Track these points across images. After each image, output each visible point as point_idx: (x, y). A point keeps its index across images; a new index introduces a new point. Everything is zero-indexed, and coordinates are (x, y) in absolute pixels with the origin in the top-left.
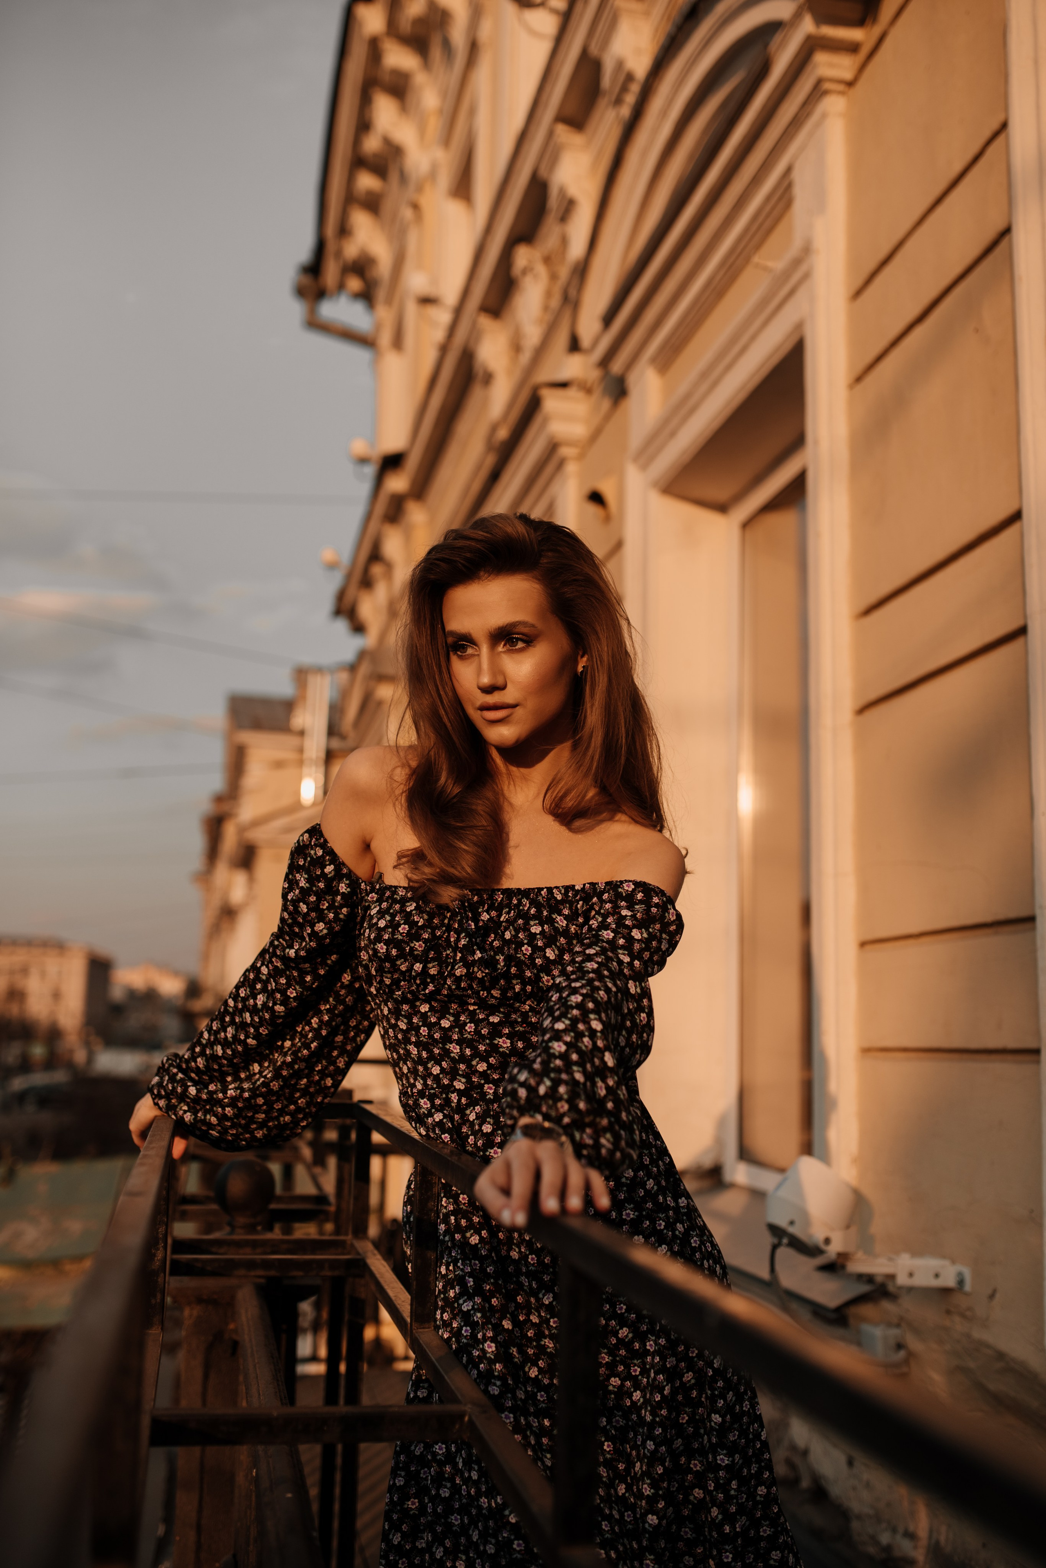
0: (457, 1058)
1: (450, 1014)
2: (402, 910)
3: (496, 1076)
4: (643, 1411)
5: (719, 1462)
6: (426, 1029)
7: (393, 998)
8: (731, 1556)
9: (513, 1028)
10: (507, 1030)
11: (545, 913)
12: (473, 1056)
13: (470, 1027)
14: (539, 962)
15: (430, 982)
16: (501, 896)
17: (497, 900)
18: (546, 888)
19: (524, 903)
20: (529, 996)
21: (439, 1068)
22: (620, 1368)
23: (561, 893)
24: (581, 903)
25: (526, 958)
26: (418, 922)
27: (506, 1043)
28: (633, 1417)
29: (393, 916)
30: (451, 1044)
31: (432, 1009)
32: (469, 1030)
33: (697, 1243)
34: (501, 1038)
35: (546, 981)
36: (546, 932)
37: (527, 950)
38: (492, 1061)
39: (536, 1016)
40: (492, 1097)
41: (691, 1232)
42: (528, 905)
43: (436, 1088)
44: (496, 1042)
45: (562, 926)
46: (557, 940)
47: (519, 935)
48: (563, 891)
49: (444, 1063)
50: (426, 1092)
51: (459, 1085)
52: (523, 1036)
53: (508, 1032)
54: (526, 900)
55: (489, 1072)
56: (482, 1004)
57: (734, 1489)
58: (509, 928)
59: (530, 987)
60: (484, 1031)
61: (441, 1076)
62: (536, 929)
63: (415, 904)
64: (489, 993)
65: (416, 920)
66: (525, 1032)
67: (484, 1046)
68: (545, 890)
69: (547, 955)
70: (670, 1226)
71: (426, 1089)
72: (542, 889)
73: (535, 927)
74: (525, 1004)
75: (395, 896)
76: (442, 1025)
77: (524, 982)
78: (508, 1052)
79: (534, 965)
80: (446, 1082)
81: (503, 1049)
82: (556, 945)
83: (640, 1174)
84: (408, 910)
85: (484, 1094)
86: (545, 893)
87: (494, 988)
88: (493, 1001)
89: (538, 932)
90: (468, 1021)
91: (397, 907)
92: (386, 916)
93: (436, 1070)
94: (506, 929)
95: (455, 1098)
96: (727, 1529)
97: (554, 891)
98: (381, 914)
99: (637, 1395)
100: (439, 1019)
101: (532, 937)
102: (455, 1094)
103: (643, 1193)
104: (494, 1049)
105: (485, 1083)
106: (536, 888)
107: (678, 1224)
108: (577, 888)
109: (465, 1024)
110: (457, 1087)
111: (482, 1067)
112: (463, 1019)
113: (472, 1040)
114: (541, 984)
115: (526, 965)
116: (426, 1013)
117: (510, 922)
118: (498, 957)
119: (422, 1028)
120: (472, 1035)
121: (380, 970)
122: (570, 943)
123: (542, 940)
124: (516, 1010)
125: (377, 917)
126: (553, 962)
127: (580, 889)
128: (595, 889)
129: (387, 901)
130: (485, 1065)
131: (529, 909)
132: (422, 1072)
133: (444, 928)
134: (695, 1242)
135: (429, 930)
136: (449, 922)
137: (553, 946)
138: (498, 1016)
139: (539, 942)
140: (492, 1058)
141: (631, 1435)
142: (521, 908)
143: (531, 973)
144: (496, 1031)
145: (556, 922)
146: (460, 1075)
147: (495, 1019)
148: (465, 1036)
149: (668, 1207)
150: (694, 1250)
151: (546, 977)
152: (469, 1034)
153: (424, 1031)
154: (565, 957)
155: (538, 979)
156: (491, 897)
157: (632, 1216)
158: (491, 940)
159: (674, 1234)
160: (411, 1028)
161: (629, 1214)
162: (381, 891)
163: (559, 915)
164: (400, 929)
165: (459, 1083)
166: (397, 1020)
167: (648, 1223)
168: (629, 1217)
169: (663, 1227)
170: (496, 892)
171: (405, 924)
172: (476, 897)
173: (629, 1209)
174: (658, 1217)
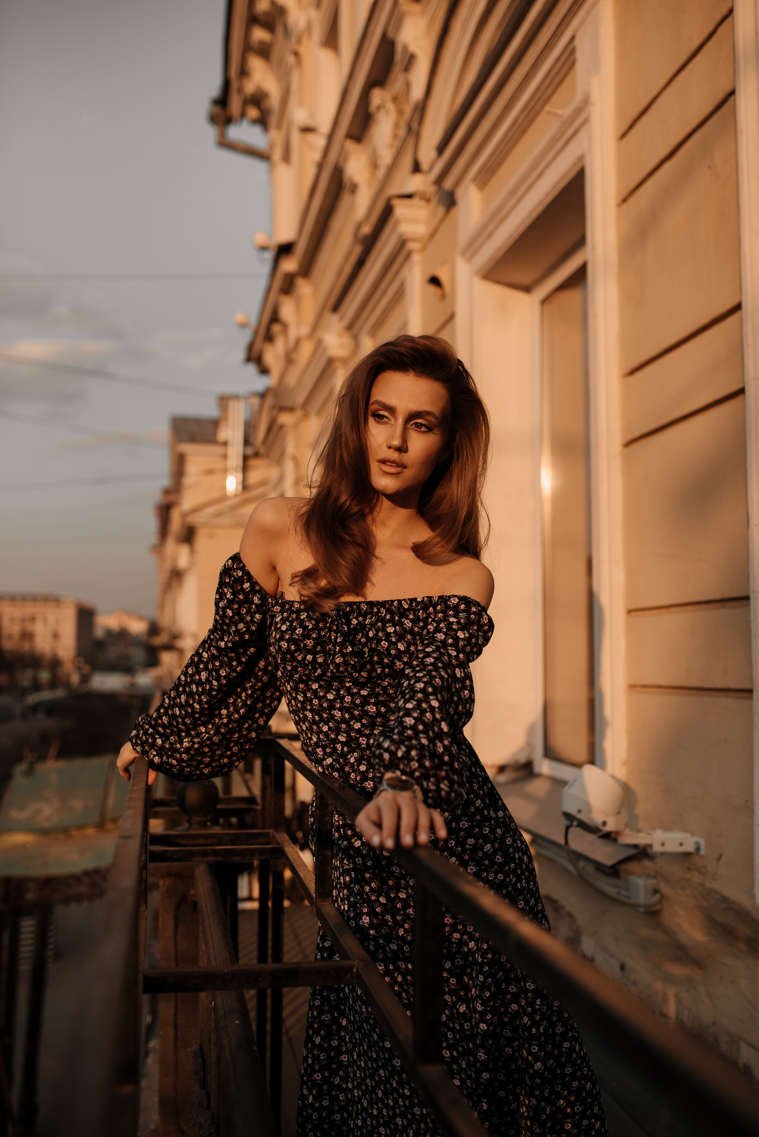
0: (339, 720)
1: (333, 689)
2: (298, 618)
3: (367, 732)
4: (477, 955)
5: (528, 987)
6: (317, 700)
7: (293, 680)
8: (537, 1048)
9: (378, 698)
10: (373, 700)
11: (397, 618)
12: (351, 719)
13: (348, 699)
14: (393, 652)
15: (318, 668)
16: (366, 606)
17: (363, 609)
18: (397, 600)
19: (382, 611)
20: (388, 676)
21: (327, 727)
22: (460, 927)
23: (407, 604)
24: (421, 611)
25: (384, 650)
26: (309, 626)
27: (373, 709)
28: (469, 959)
29: (291, 622)
30: (335, 710)
31: (320, 686)
32: (347, 701)
33: (510, 842)
34: (369, 705)
35: (400, 665)
36: (397, 632)
37: (384, 644)
38: (364, 721)
39: (392, 689)
40: (365, 747)
41: (506, 835)
42: (385, 613)
43: (326, 741)
44: (366, 709)
45: (409, 627)
46: (405, 637)
47: (379, 634)
48: (409, 603)
49: (330, 724)
50: (319, 743)
51: (342, 738)
52: (384, 704)
53: (374, 701)
54: (383, 609)
55: (362, 729)
56: (355, 682)
57: (538, 1004)
58: (372, 629)
59: (388, 670)
60: (358, 701)
61: (329, 732)
62: (391, 630)
63: (306, 614)
64: (359, 674)
65: (307, 625)
66: (385, 701)
67: (358, 711)
68: (396, 602)
69: (399, 647)
70: (493, 831)
71: (320, 741)
72: (394, 601)
73: (390, 628)
74: (384, 681)
75: (293, 608)
76: (328, 698)
77: (383, 667)
78: (375, 715)
79: (390, 654)
80: (333, 736)
81: (371, 713)
82: (405, 641)
84: (302, 618)
85: (359, 745)
86: (396, 604)
87: (363, 671)
88: (362, 680)
89: (392, 632)
90: (346, 694)
91: (294, 616)
92: (287, 622)
93: (325, 729)
94: (370, 629)
95: (339, 747)
96: (534, 1031)
97: (402, 602)
98: (283, 621)
99: (472, 944)
100: (326, 693)
101: (388, 635)
102: (340, 744)
103: (473, 810)
104: (365, 713)
105: (360, 737)
106: (390, 600)
107: (498, 829)
108: (418, 600)
109: (344, 697)
110: (341, 740)
111: (357, 726)
112: (342, 693)
113: (349, 707)
114: (395, 668)
115: (385, 655)
116: (317, 689)
117: (373, 625)
118: (364, 650)
119: (314, 700)
120: (349, 704)
121: (284, 660)
122: (414, 638)
123: (395, 637)
124: (379, 686)
125: (280, 623)
126: (403, 652)
127: (420, 601)
128: (431, 601)
129: (287, 612)
130: (359, 724)
131: (385, 615)
132: (316, 730)
133: (327, 630)
134: (509, 841)
135: (317, 632)
136: (330, 625)
137: (403, 641)
138: (367, 690)
139: (393, 639)
140: (364, 720)
141: (469, 970)
142: (380, 614)
143: (388, 660)
144: (365, 701)
145: (404, 624)
146: (342, 732)
147: (364, 693)
148: (345, 705)
150: (508, 846)
151: (398, 663)
152: (347, 704)
153: (316, 702)
154: (411, 648)
155: (393, 664)
156: (359, 607)
157: (466, 826)
158: (359, 638)
159: (495, 836)
160: (307, 700)
161: (464, 824)
162: (283, 605)
163: (407, 619)
164: (296, 631)
165: (342, 737)
166: (297, 694)
167: (477, 830)
168: (464, 826)
169: (487, 832)
170: (362, 604)
171: (299, 628)
172: (348, 608)
173: (464, 821)
174: (484, 825)
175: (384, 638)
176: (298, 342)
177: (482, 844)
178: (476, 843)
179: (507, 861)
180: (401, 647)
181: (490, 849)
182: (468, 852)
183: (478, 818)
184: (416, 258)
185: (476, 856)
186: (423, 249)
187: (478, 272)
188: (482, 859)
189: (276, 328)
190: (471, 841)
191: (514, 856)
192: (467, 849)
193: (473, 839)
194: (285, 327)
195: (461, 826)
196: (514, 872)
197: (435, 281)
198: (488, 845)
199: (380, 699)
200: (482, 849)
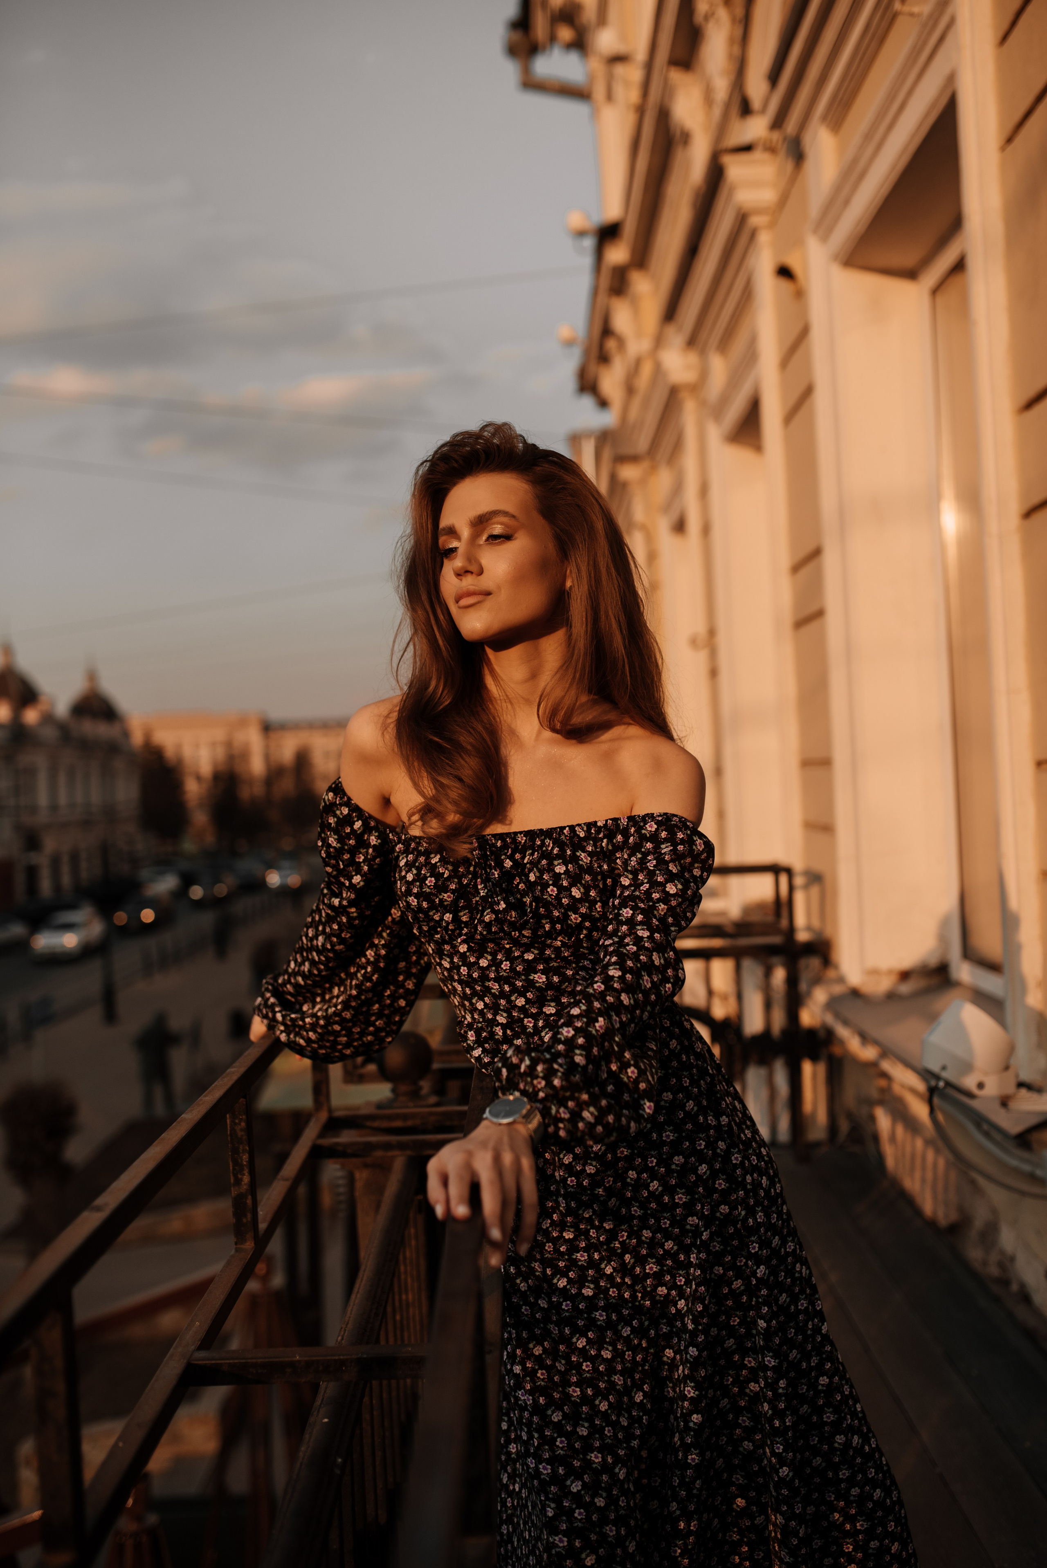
0: (497, 993)
1: (487, 953)
2: (427, 863)
3: (534, 1011)
4: (686, 1319)
5: (766, 1363)
6: (466, 968)
7: (434, 940)
8: (782, 1447)
9: (548, 964)
10: (542, 966)
11: (569, 852)
12: (512, 992)
13: (506, 965)
14: (565, 901)
15: (464, 927)
18: (568, 826)
19: (547, 843)
20: (559, 933)
21: (482, 1003)
22: (667, 1277)
23: (583, 831)
24: (605, 841)
25: (552, 899)
26: (444, 873)
27: (541, 978)
28: (677, 1324)
29: (419, 869)
30: (489, 982)
31: (470, 949)
32: (504, 968)
33: (738, 1160)
35: (574, 919)
36: (570, 872)
37: (552, 890)
38: (530, 996)
39: (568, 951)
40: (532, 1031)
41: (732, 1150)
42: (551, 845)
43: (482, 1022)
44: (531, 978)
46: (582, 878)
47: (544, 877)
48: (585, 829)
49: (486, 999)
50: (474, 1025)
51: (501, 1019)
52: (557, 971)
53: (542, 968)
54: (548, 841)
55: (527, 1006)
56: (515, 942)
57: (782, 1387)
58: (533, 870)
59: (560, 926)
60: (519, 968)
61: (485, 1011)
62: (560, 869)
63: (438, 856)
64: (520, 933)
65: (441, 872)
66: (559, 967)
67: (521, 982)
68: (567, 828)
69: (573, 894)
70: (711, 1145)
71: (474, 1022)
72: (564, 828)
73: (559, 866)
74: (556, 940)
75: (420, 848)
76: (481, 965)
77: (553, 923)
78: (544, 987)
79: (561, 905)
80: (490, 1016)
81: (540, 984)
82: (581, 884)
83: (680, 1097)
84: (433, 862)
85: (525, 1028)
86: (567, 832)
87: (525, 929)
88: (525, 940)
89: (562, 872)
90: (504, 959)
91: (422, 859)
92: (413, 869)
93: (480, 1005)
94: (530, 870)
95: (499, 1031)
96: (777, 1423)
97: (576, 829)
98: (409, 866)
100: (478, 958)
101: (557, 877)
102: (500, 1027)
103: (682, 1115)
104: (531, 984)
105: (524, 1018)
106: (559, 827)
107: (720, 1142)
108: (599, 824)
109: (501, 962)
110: (500, 1021)
111: (520, 1002)
112: (500, 958)
113: (508, 977)
114: (569, 922)
115: (554, 906)
116: (465, 952)
117: (534, 864)
118: (525, 900)
119: (462, 968)
120: (508, 973)
121: (416, 918)
122: (594, 879)
123: (567, 879)
124: (550, 946)
125: (405, 869)
126: (580, 901)
127: (602, 825)
128: (618, 826)
129: (412, 853)
130: (523, 1000)
132: (468, 1007)
133: (470, 876)
134: (736, 1159)
135: (456, 880)
136: (475, 869)
137: (578, 885)
138: (533, 953)
139: (564, 882)
140: (530, 993)
142: (544, 849)
143: (559, 913)
144: (531, 968)
145: (580, 860)
146: (502, 1010)
147: (529, 956)
148: (501, 974)
149: (709, 1127)
150: (735, 1166)
151: (574, 916)
152: (505, 972)
153: (464, 970)
154: (591, 894)
155: (566, 917)
156: (514, 840)
157: (671, 1138)
158: (516, 883)
159: (714, 1152)
160: (455, 967)
161: (669, 1136)
162: (407, 843)
163: (583, 852)
164: (427, 882)
165: (502, 1017)
166: (441, 959)
167: (687, 1144)
168: (669, 1138)
169: (703, 1147)
170: (519, 835)
171: (431, 876)
172: (499, 841)
173: (669, 1131)
174: (698, 1137)
175: (551, 882)
176: (638, 362)
177: (695, 1164)
178: (686, 1162)
179: (734, 1186)
180: (576, 893)
181: (706, 1171)
182: (675, 1175)
183: (689, 1126)
184: (764, 238)
185: (687, 1180)
186: (772, 225)
187: (836, 258)
188: (696, 1184)
189: (611, 344)
190: (678, 1160)
191: (744, 1179)
192: (673, 1171)
193: (681, 1157)
194: (621, 343)
195: (664, 1139)
196: (744, 1202)
197: (784, 272)
198: (704, 1165)
199: (552, 965)
200: (695, 1170)
